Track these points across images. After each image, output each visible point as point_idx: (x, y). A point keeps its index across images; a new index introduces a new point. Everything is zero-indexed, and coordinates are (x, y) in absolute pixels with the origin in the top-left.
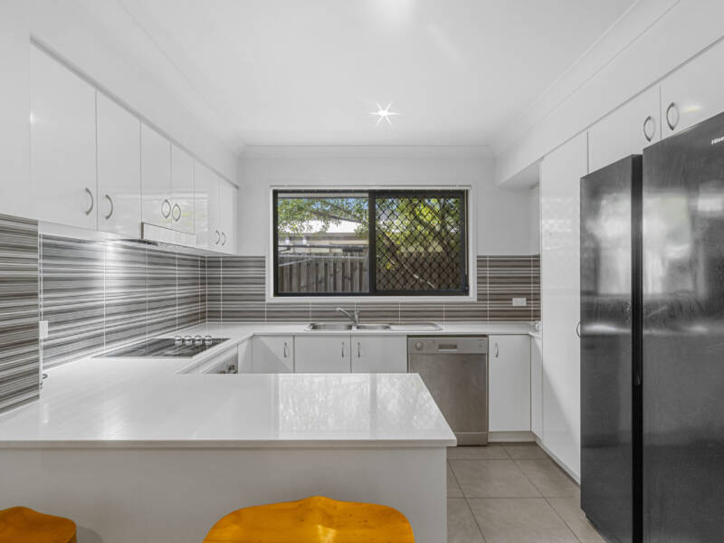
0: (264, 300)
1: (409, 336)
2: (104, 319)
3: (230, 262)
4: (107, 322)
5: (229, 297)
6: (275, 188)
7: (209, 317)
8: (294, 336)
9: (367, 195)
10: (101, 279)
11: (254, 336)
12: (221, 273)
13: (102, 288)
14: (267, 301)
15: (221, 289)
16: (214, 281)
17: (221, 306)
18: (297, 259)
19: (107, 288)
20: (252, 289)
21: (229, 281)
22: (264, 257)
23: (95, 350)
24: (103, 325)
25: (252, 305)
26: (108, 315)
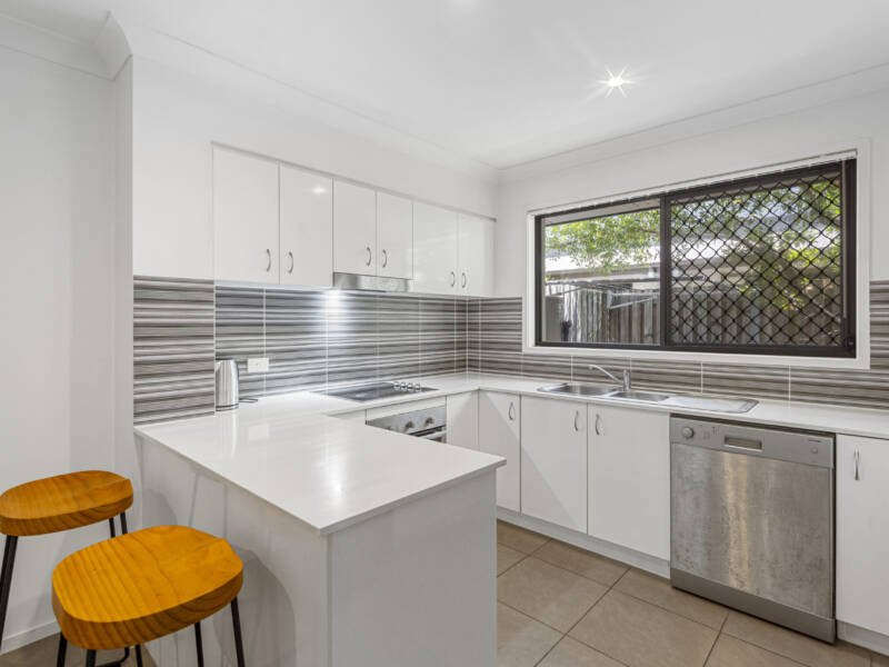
0: (520, 350)
1: (674, 415)
2: (326, 360)
3: (487, 305)
4: (330, 362)
5: (488, 346)
6: (537, 213)
7: (470, 366)
8: (520, 396)
9: (656, 202)
10: (324, 324)
11: (479, 391)
12: (480, 317)
13: (324, 332)
14: (524, 351)
15: (480, 336)
16: (473, 327)
17: (480, 355)
18: (639, 298)
19: (330, 332)
20: (508, 337)
21: (488, 327)
22: (521, 298)
23: (312, 386)
24: (327, 365)
25: (508, 356)
26: (330, 357)
